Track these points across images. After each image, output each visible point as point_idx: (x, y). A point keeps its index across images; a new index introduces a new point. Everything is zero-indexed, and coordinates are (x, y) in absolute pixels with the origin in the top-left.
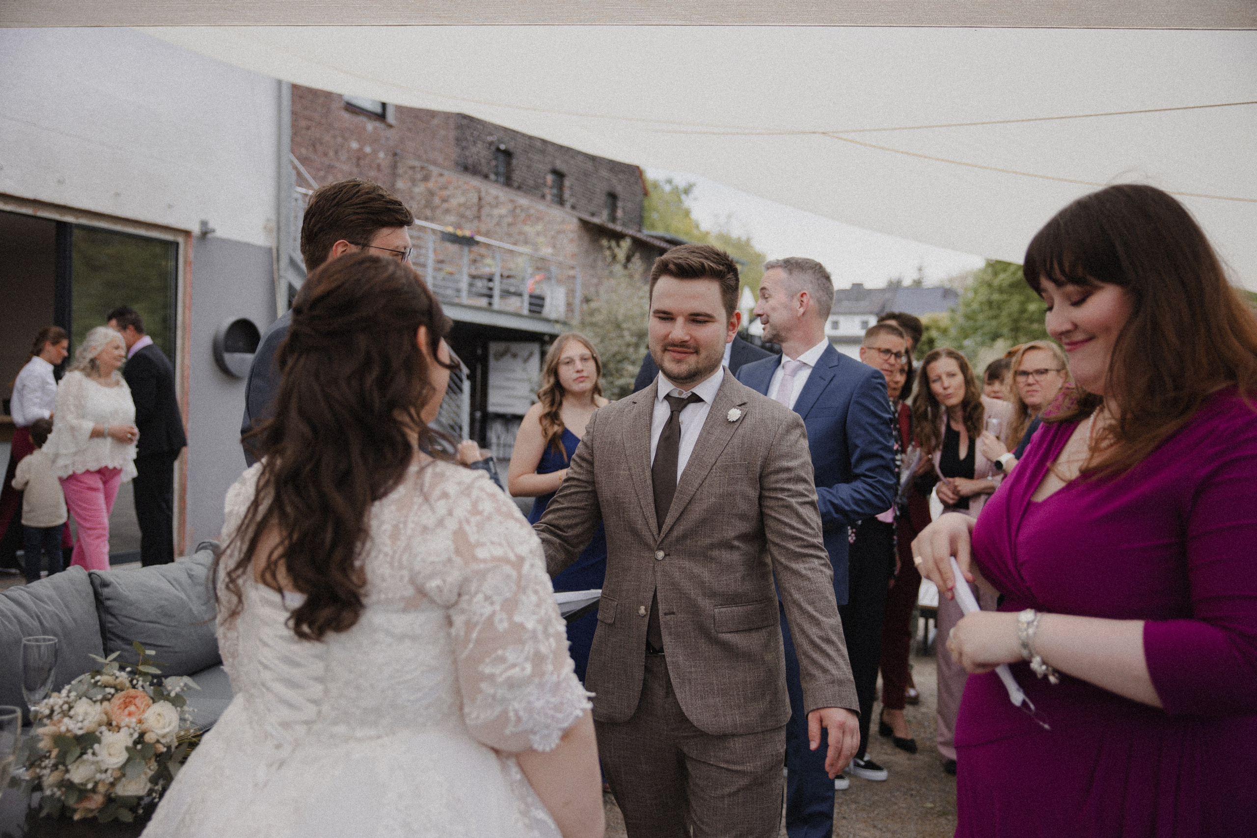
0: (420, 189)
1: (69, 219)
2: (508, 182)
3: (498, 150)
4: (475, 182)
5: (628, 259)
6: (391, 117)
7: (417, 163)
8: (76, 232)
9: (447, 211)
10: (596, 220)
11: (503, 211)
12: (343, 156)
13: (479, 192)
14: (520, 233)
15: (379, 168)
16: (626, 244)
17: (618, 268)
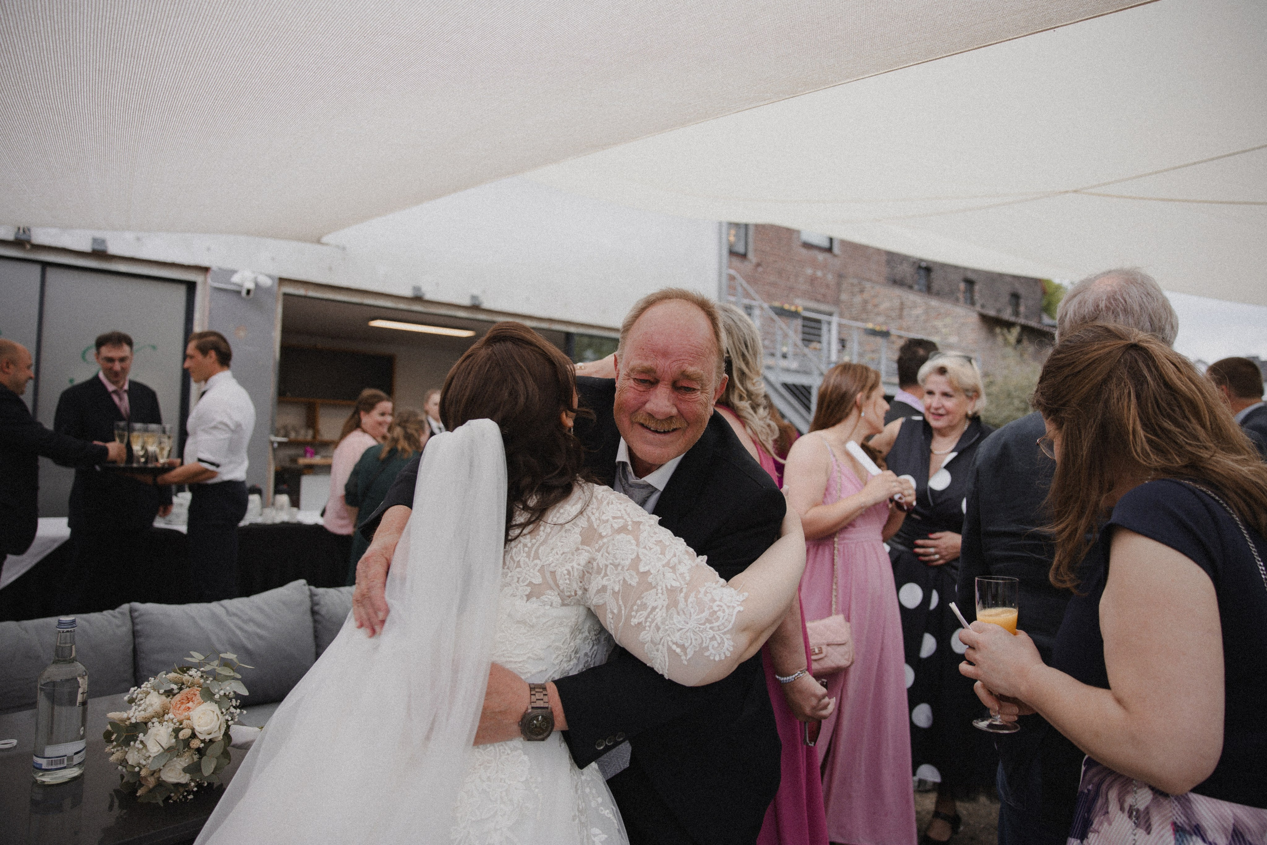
0: (858, 299)
1: (572, 329)
2: (929, 290)
3: (920, 267)
4: (897, 292)
5: (1019, 341)
6: (836, 250)
7: (855, 281)
8: (577, 338)
9: (878, 314)
10: (992, 313)
11: (919, 311)
12: (801, 279)
13: (900, 297)
14: (934, 327)
15: (828, 286)
16: (1016, 331)
17: (1009, 351)
